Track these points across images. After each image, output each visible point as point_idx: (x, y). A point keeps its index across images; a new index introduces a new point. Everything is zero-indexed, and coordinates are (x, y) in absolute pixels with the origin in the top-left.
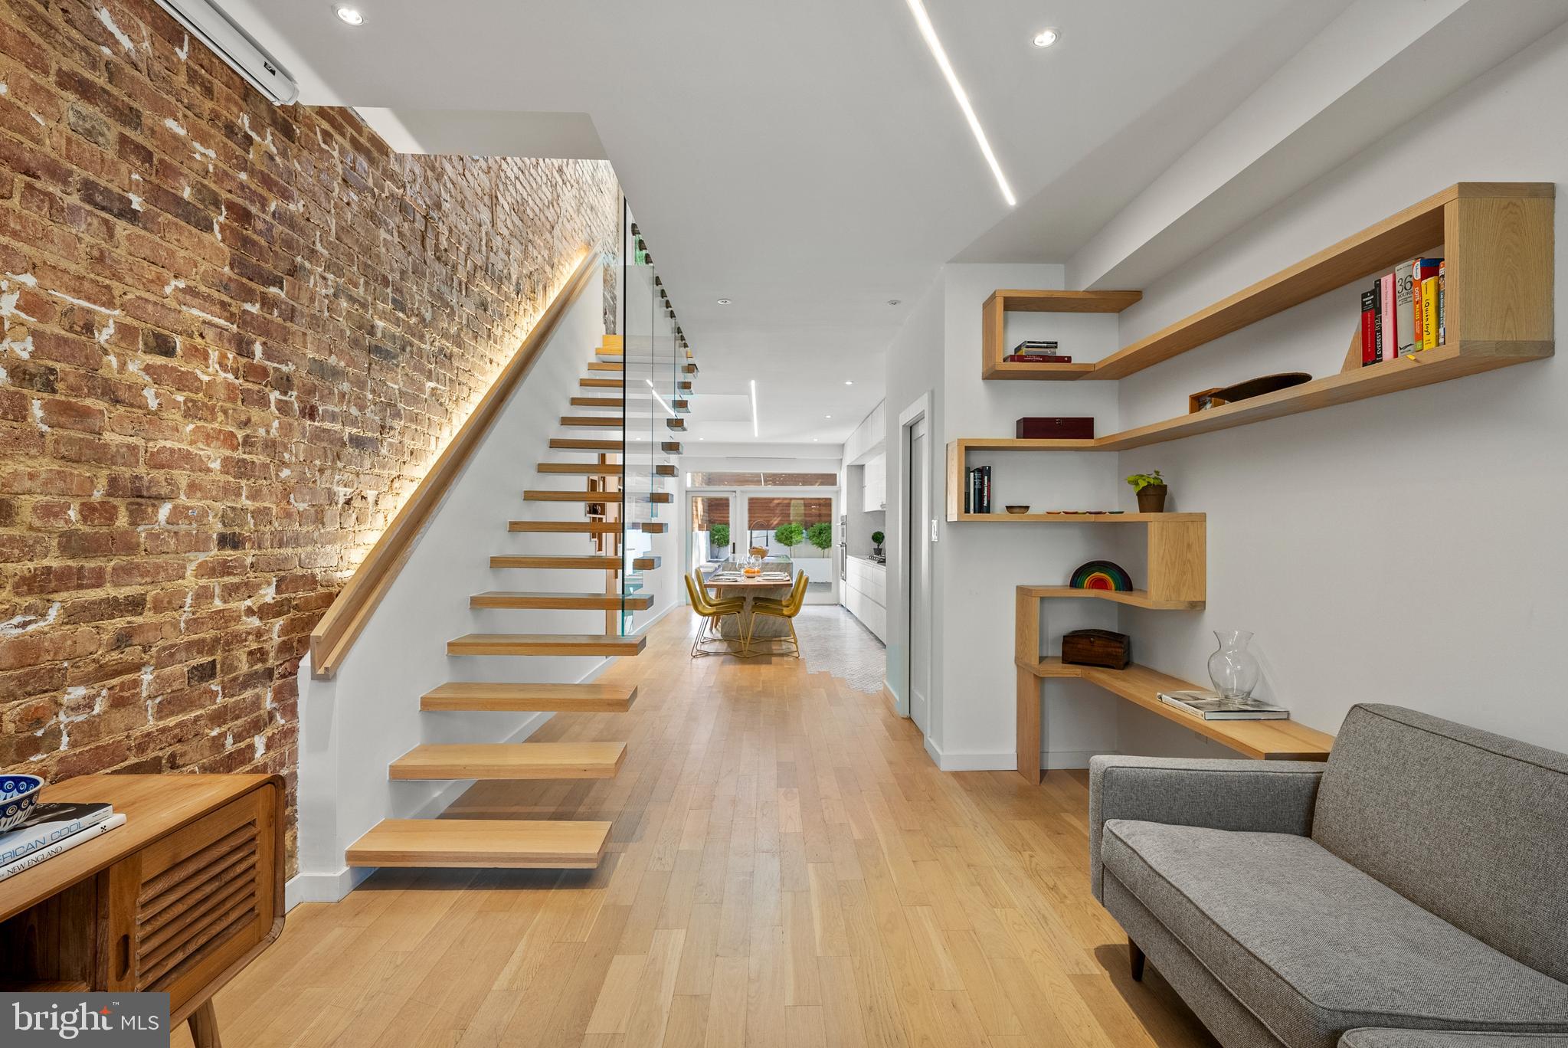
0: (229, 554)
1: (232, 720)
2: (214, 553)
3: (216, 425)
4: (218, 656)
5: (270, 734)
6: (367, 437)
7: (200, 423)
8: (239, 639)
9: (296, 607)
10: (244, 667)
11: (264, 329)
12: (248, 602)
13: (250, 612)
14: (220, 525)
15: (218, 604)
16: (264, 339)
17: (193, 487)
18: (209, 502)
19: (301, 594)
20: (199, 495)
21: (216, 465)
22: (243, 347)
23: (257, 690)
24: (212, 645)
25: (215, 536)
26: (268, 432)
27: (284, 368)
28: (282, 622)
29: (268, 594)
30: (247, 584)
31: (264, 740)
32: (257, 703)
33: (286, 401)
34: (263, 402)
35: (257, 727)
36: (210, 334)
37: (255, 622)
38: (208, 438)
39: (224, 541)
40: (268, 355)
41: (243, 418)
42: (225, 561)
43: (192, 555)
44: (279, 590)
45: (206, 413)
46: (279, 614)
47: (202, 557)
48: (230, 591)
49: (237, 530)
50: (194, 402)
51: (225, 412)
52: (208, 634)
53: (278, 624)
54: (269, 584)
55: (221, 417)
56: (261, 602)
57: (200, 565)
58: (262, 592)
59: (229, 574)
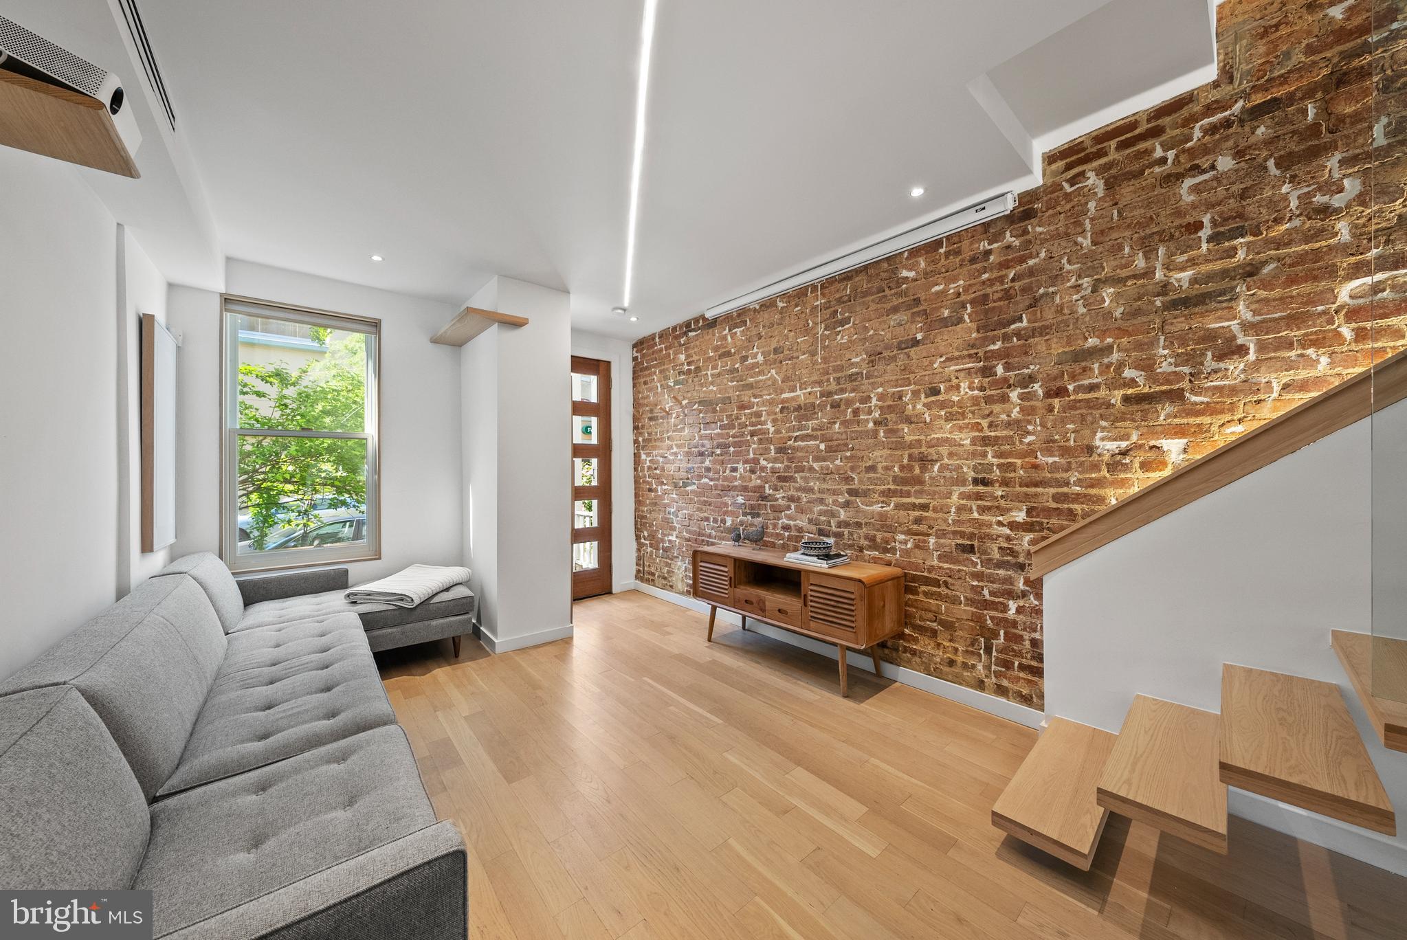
0: (981, 489)
1: (988, 581)
2: (970, 488)
3: (967, 421)
4: (976, 543)
5: (1021, 605)
6: (1156, 392)
7: (955, 422)
8: (990, 537)
9: (1048, 529)
10: (996, 555)
11: (1004, 355)
12: (1000, 518)
13: (1000, 523)
14: (973, 473)
15: (976, 515)
16: (1004, 361)
17: (951, 455)
18: (962, 461)
19: (1053, 521)
20: (955, 458)
21: (968, 442)
22: (987, 372)
23: (1009, 573)
24: (971, 536)
25: (970, 479)
26: (1009, 416)
27: (1026, 371)
28: (1032, 536)
29: (1020, 516)
30: (998, 508)
31: (1016, 605)
32: (1009, 581)
33: (1029, 392)
34: (1004, 399)
35: (1011, 595)
36: (961, 375)
37: (1007, 531)
38: (961, 429)
39: (976, 482)
40: (1008, 367)
41: (987, 412)
42: (978, 493)
43: (955, 488)
44: (1029, 513)
45: (958, 416)
46: (1030, 531)
47: (962, 489)
48: (982, 510)
49: (987, 476)
50: (950, 413)
51: (973, 413)
52: (968, 530)
53: (1028, 537)
54: (1021, 510)
55: (970, 415)
56: (1011, 520)
57: (961, 493)
58: (1014, 514)
59: (981, 500)
